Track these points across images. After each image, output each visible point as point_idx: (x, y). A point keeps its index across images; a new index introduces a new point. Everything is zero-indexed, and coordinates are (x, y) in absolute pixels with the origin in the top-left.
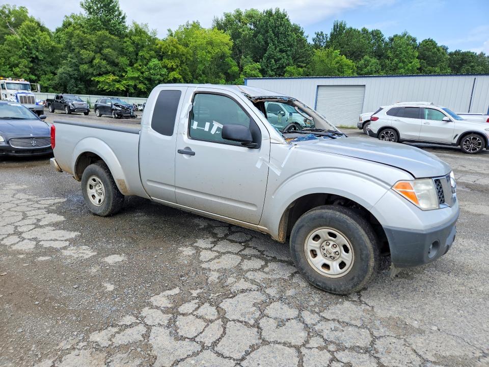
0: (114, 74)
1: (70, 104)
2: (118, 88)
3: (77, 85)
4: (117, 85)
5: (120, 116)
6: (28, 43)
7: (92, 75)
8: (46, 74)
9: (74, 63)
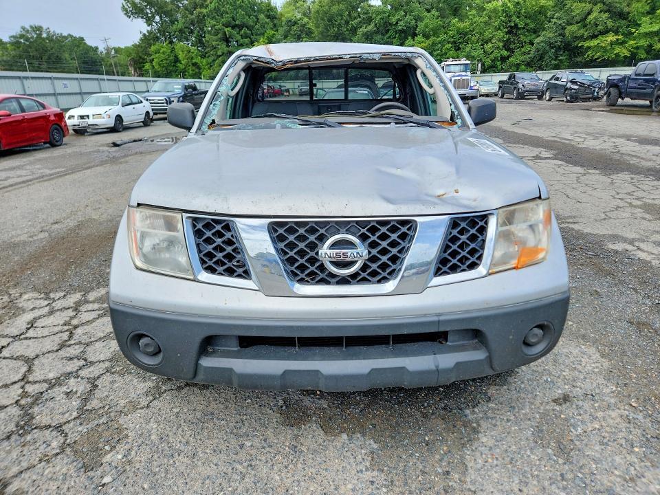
0: (616, 32)
1: (520, 85)
2: (617, 55)
3: (556, 57)
4: (618, 50)
5: (574, 98)
6: (509, 7)
7: (582, 38)
8: (522, 47)
9: (560, 25)
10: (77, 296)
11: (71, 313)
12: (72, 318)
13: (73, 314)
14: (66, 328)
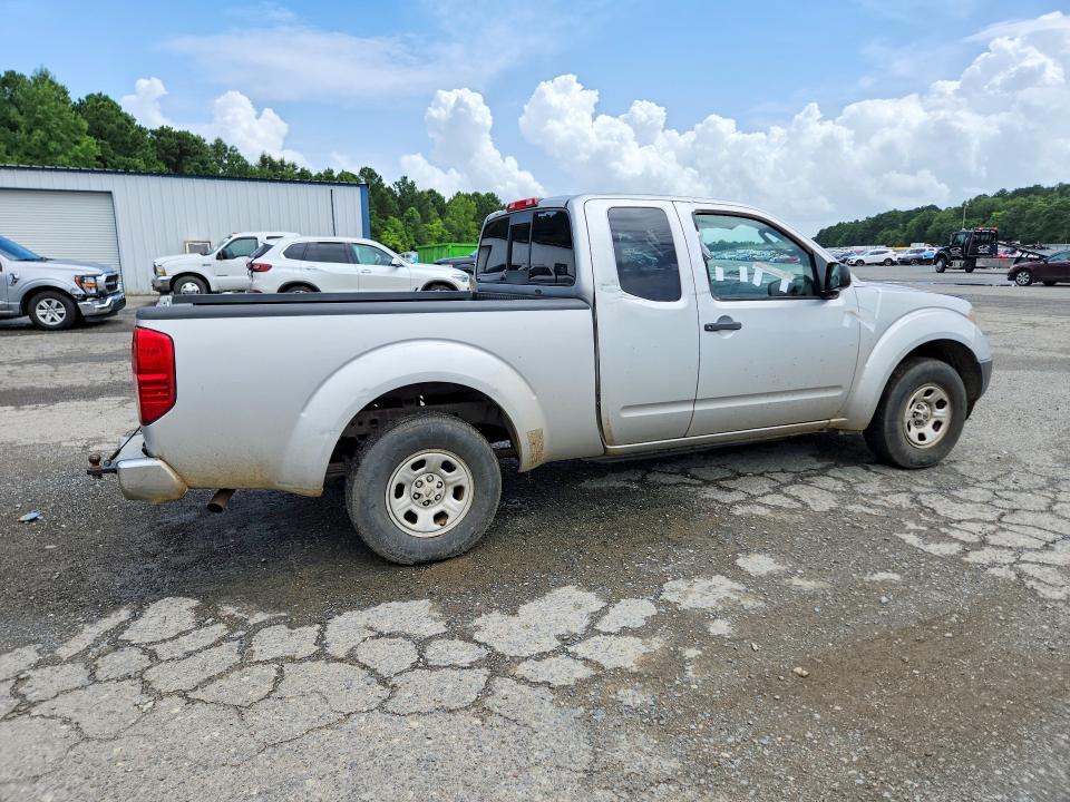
10: (973, 557)
11: (992, 539)
12: (994, 533)
13: (989, 537)
14: (1004, 526)
